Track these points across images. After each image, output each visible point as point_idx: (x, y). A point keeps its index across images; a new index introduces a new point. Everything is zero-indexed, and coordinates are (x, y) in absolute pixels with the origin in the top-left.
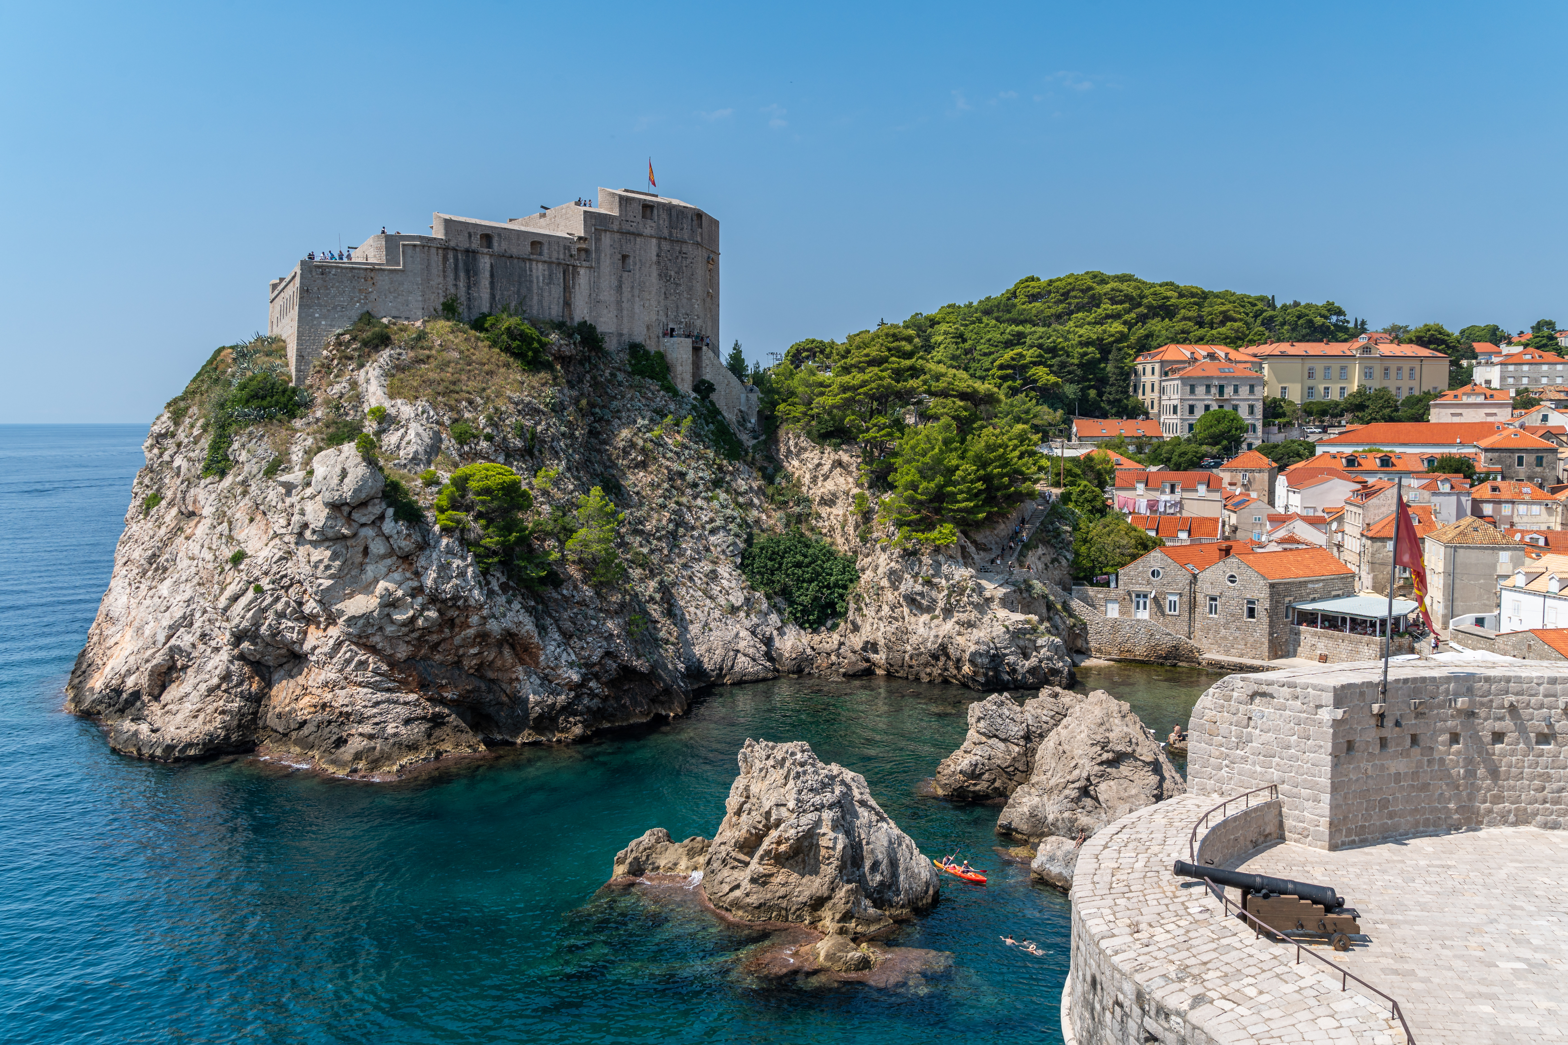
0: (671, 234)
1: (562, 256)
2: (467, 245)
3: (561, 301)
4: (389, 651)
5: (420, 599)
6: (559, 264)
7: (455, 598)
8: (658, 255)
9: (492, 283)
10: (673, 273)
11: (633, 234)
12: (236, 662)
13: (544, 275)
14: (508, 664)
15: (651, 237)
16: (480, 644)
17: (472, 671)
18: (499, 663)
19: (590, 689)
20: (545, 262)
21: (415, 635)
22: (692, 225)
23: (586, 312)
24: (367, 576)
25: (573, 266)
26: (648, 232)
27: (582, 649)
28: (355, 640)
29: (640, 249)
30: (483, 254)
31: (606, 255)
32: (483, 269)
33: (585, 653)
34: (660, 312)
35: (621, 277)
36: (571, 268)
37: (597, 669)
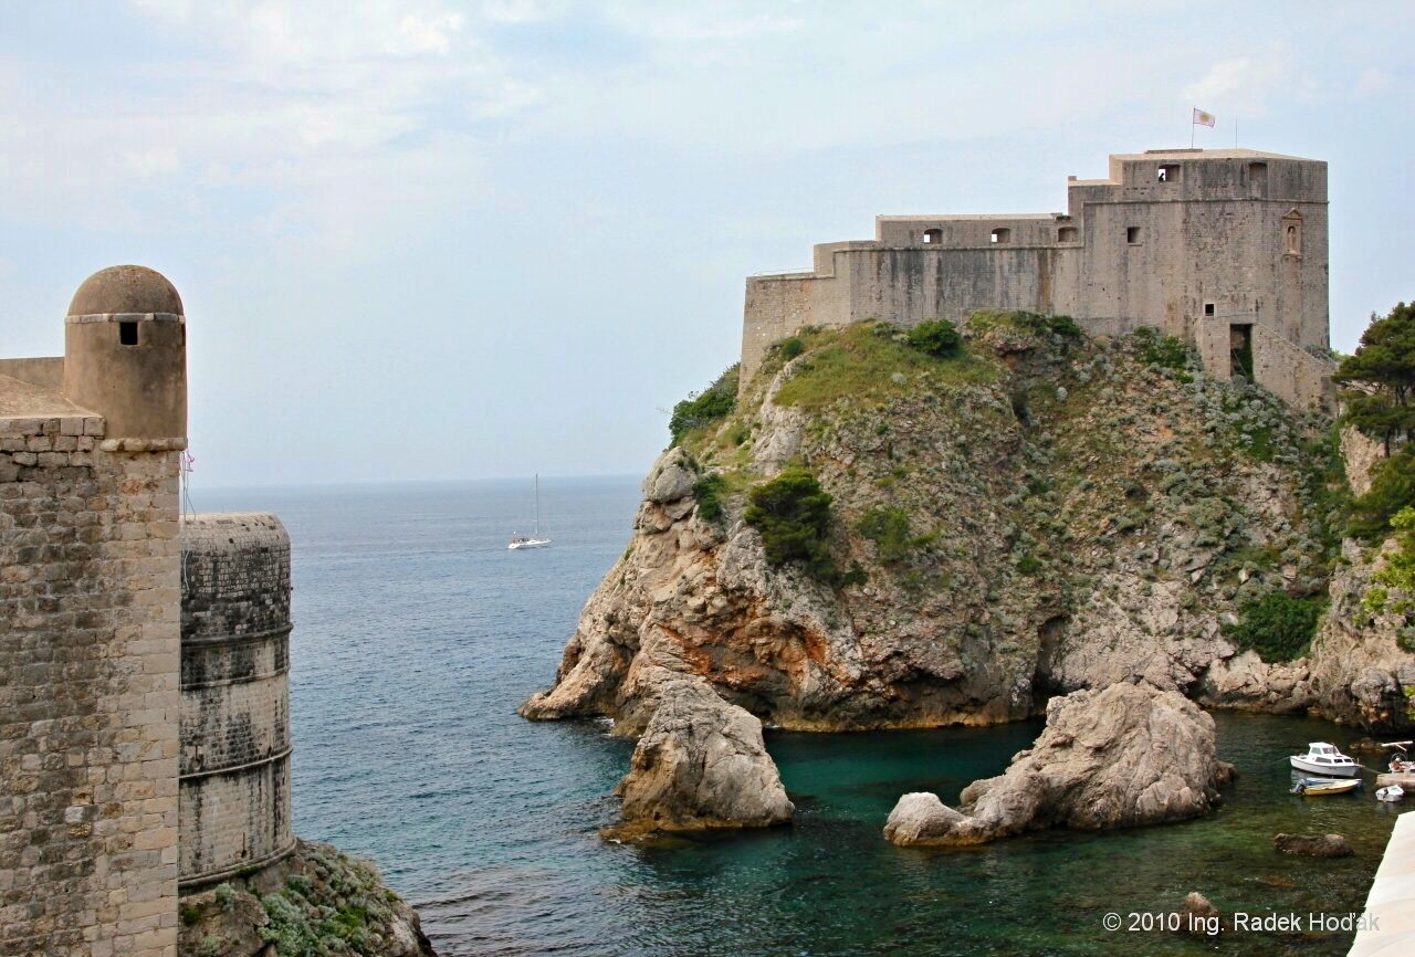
0: (1206, 194)
1: (1036, 240)
2: (908, 244)
3: (1035, 290)
4: (688, 636)
5: (711, 589)
6: (1032, 249)
7: (741, 588)
8: (1185, 222)
9: (939, 280)
10: (1209, 240)
11: (1145, 203)
12: (606, 644)
13: (1010, 265)
14: (795, 657)
15: (1173, 202)
16: (768, 634)
17: (764, 661)
18: (786, 654)
19: (870, 686)
20: (1012, 249)
21: (709, 622)
22: (1242, 179)
23: (1071, 297)
24: (677, 567)
25: (1053, 249)
26: (1168, 197)
27: (870, 646)
28: (661, 623)
29: (1156, 218)
30: (928, 250)
31: (1102, 232)
32: (929, 266)
33: (871, 651)
34: (1190, 288)
35: (1126, 253)
36: (1049, 252)
37: (881, 667)
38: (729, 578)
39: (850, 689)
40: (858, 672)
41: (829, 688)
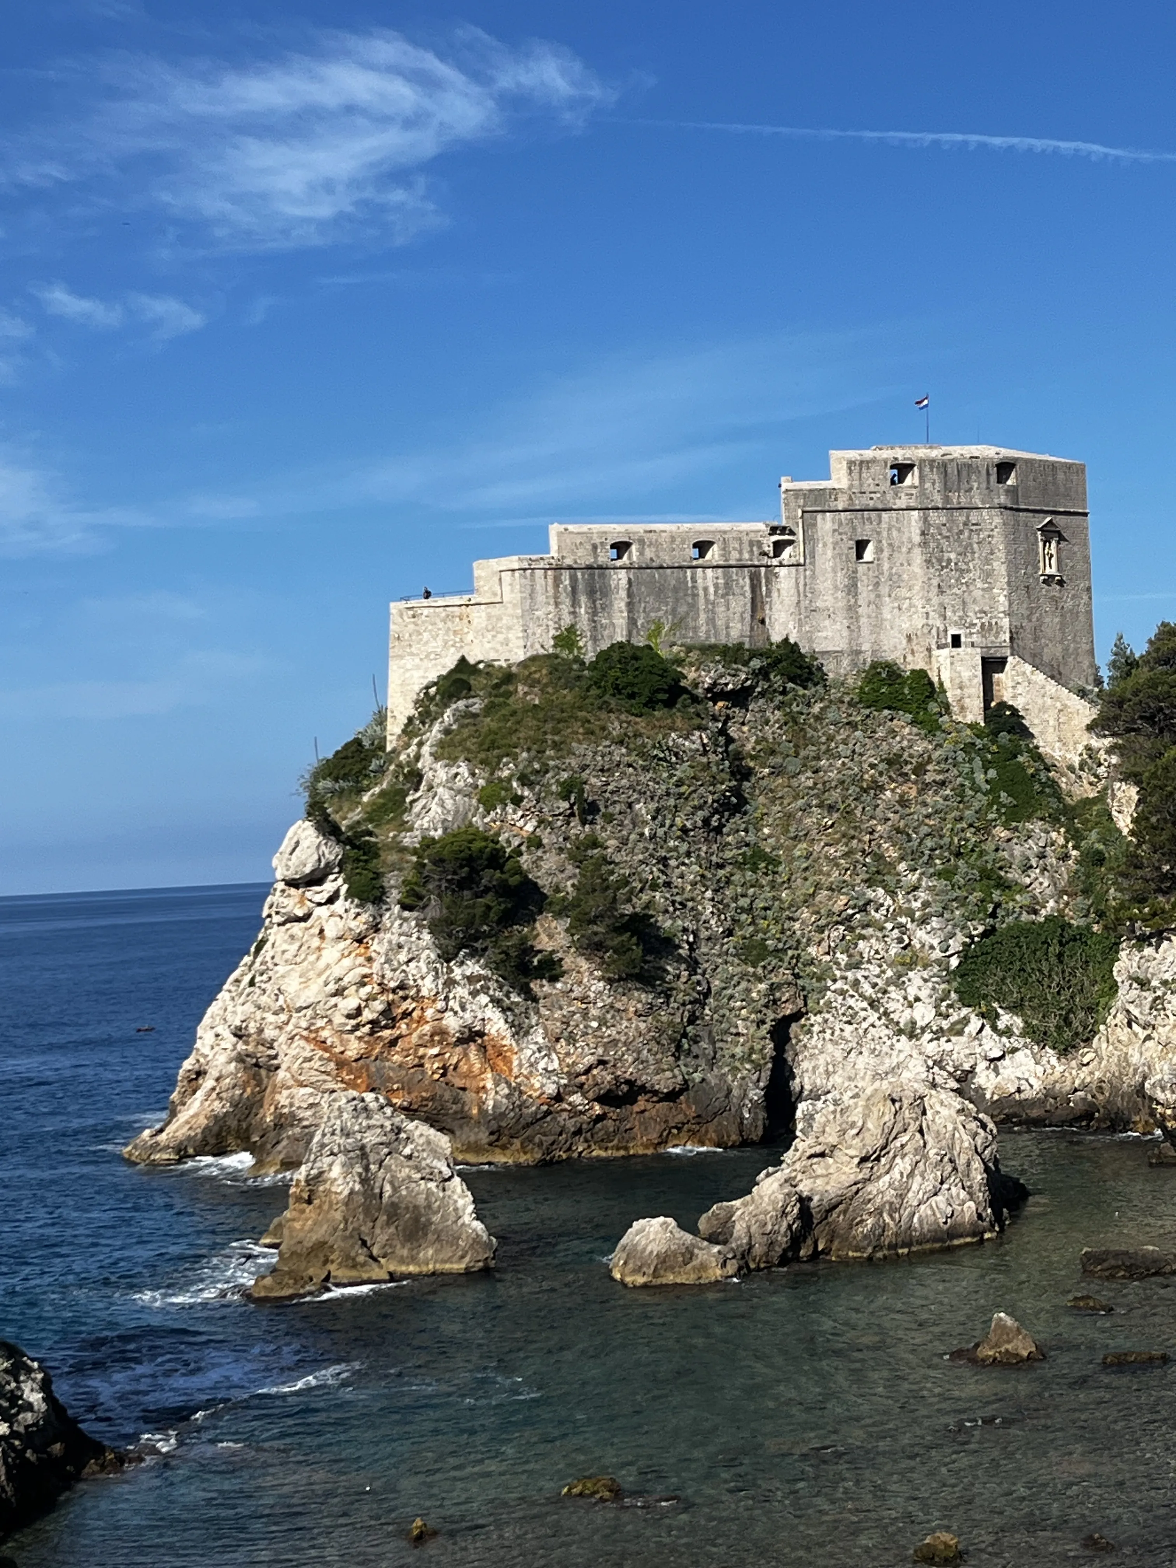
1: (746, 556)
2: (590, 560)
3: (747, 616)
4: (339, 1048)
5: (368, 989)
6: (741, 566)
7: (404, 986)
8: (923, 533)
9: (630, 605)
10: (953, 556)
11: (875, 510)
13: (716, 586)
14: (475, 1070)
15: (910, 508)
16: (440, 1042)
17: (436, 1076)
20: (717, 566)
21: (365, 1029)
22: (988, 482)
23: (791, 626)
24: (321, 964)
25: (767, 566)
26: (902, 503)
27: (568, 1054)
28: (305, 1033)
29: (889, 529)
30: (615, 568)
31: (825, 545)
32: (617, 587)
33: (569, 1061)
34: (932, 614)
35: (855, 572)
36: (763, 570)
37: (583, 1078)
38: (389, 974)
39: (545, 1108)
40: (555, 1086)
41: (520, 1106)
